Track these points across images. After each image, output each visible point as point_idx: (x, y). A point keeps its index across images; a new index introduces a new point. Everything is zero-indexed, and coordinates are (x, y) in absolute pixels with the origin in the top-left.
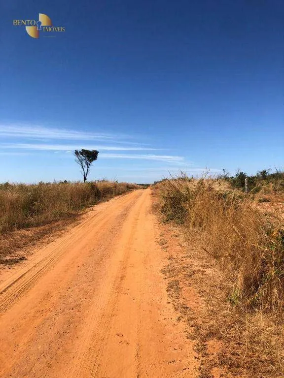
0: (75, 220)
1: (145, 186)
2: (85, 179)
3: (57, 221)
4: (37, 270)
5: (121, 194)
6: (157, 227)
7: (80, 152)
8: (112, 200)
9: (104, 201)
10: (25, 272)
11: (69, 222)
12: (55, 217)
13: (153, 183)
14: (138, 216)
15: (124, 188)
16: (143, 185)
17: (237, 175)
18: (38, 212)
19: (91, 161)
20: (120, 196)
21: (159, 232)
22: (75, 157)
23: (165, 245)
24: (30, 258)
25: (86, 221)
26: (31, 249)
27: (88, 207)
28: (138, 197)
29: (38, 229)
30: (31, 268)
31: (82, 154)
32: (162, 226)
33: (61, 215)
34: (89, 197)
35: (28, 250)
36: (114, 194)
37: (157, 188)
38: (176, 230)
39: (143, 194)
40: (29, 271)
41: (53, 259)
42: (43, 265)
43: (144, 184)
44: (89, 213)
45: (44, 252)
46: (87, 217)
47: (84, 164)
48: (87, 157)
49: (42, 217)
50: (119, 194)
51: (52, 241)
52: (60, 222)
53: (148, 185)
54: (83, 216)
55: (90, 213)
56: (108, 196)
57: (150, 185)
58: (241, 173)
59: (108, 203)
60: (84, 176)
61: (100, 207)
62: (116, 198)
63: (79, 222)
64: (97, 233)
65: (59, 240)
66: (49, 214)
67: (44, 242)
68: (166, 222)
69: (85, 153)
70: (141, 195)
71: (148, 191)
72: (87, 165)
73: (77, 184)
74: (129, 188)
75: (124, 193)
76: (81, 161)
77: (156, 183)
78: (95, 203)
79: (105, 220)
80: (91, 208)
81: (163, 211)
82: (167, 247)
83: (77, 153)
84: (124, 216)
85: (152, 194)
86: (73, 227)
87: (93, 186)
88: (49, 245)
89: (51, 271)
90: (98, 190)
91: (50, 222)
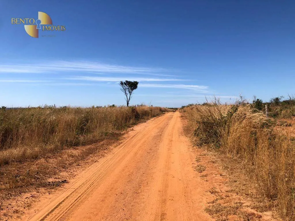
0: (118, 140)
1: (175, 110)
2: (128, 104)
3: (102, 140)
4: (76, 196)
5: (156, 116)
6: (191, 150)
7: (124, 83)
8: (149, 121)
9: (142, 122)
10: (63, 200)
11: (112, 141)
12: (102, 136)
13: (181, 107)
14: (172, 137)
15: (158, 111)
16: (172, 108)
17: (254, 101)
18: (89, 131)
19: (132, 90)
20: (155, 118)
21: (194, 156)
22: (120, 87)
23: (204, 173)
24: (72, 181)
25: (126, 141)
26: (75, 170)
27: (130, 127)
28: (170, 120)
29: (85, 149)
30: (70, 194)
31: (125, 84)
32: (196, 150)
33: (106, 134)
34: (130, 119)
35: (72, 171)
36: (150, 116)
37: (185, 111)
38: (211, 155)
39: (174, 116)
40: (67, 198)
41: (93, 183)
42: (82, 190)
43: (174, 107)
44: (129, 133)
45: (87, 173)
46: (128, 137)
47: (127, 92)
48: (129, 86)
49: (90, 136)
50: (154, 116)
51: (95, 162)
52: (105, 142)
53: (176, 109)
54: (125, 136)
55: (131, 133)
56: (146, 117)
57: (178, 108)
58: (257, 100)
59: (146, 123)
60: (127, 101)
61: (139, 128)
62: (152, 119)
63: (121, 141)
64: (136, 153)
65: (102, 161)
66: (97, 133)
67: (87, 163)
68: (200, 145)
69: (128, 83)
70: (172, 118)
71: (177, 114)
72: (130, 93)
73: (121, 108)
74: (162, 111)
75: (158, 115)
76: (125, 90)
77: (183, 107)
78: (135, 124)
79: (143, 140)
80: (131, 128)
81: (196, 134)
82: (206, 176)
83: (122, 83)
84: (159, 137)
85: (182, 117)
86: (115, 147)
87: (133, 110)
88: (92, 165)
89: (89, 199)
90: (137, 112)
91: (96, 141)
